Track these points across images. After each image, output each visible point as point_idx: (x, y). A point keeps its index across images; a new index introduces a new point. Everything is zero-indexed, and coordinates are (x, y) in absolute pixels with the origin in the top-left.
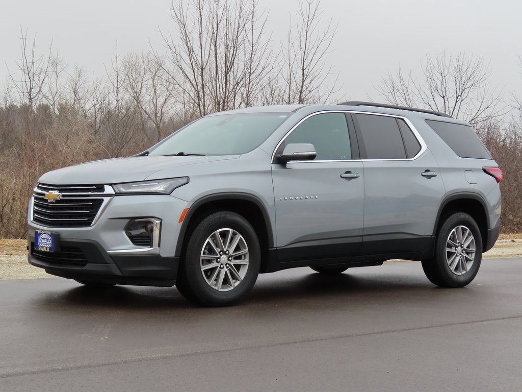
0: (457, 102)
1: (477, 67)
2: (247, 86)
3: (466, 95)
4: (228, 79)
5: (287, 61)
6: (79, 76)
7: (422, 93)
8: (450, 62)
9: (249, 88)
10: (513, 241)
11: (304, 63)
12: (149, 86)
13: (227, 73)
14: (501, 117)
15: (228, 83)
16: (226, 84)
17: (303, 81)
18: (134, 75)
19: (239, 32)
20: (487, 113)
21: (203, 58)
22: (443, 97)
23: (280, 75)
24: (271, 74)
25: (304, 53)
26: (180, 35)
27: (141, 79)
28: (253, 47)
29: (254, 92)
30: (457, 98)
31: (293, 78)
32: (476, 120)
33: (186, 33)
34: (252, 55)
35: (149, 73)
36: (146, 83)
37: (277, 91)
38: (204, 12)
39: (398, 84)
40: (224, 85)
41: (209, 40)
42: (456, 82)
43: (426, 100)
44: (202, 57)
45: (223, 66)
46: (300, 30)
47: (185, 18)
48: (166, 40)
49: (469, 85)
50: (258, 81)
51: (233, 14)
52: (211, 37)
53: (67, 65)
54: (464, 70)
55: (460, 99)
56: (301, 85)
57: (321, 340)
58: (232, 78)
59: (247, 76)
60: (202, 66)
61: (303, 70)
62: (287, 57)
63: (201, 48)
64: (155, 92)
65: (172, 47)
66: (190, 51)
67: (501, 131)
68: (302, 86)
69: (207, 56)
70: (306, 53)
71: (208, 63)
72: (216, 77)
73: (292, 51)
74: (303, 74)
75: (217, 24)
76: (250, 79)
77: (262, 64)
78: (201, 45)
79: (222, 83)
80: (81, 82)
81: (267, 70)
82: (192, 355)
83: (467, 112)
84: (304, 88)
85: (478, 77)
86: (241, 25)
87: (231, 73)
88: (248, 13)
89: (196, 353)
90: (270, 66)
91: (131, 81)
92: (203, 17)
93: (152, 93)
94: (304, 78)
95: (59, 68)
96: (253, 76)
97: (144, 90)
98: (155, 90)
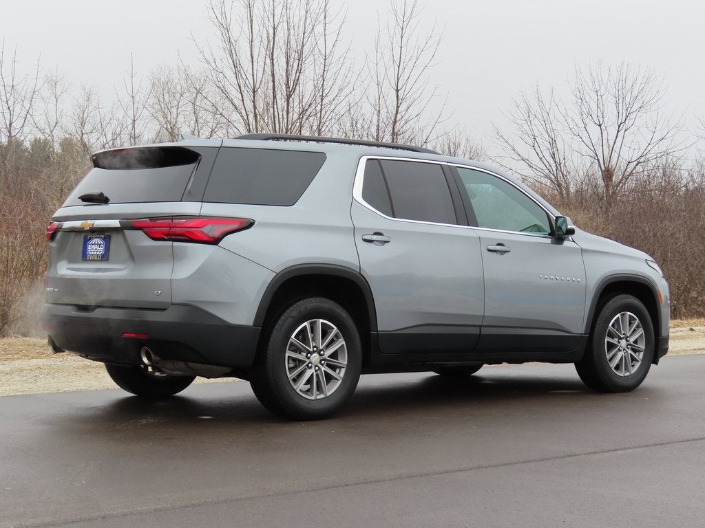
0: (618, 131)
1: (647, 82)
2: (319, 115)
3: (631, 122)
4: (291, 105)
5: (375, 78)
6: (88, 100)
7: (569, 120)
8: (609, 75)
9: (320, 117)
10: (692, 330)
11: (398, 80)
12: (188, 113)
13: (289, 96)
14: (682, 153)
15: (291, 110)
16: (288, 113)
17: (398, 107)
18: (166, 97)
19: (305, 40)
20: (662, 147)
21: (255, 77)
22: (600, 125)
23: (365, 97)
24: (351, 98)
25: (399, 67)
26: (222, 44)
27: (176, 103)
28: (325, 60)
29: (327, 123)
30: (619, 127)
31: (383, 102)
32: (648, 156)
33: (230, 42)
34: (324, 71)
35: (188, 94)
36: (183, 108)
37: (360, 122)
38: (255, 12)
39: (535, 107)
40: (285, 114)
41: (263, 51)
42: (617, 104)
43: (576, 131)
44: (253, 75)
45: (284, 87)
46: (392, 35)
47: (228, 20)
48: (202, 52)
49: (636, 107)
50: (332, 107)
51: (297, 14)
52: (266, 47)
53: (70, 85)
54: (628, 87)
55: (623, 127)
56: (395, 112)
57: (384, 480)
58: (296, 103)
59: (319, 100)
60: (254, 88)
61: (397, 91)
62: (373, 73)
63: (252, 63)
64: (196, 121)
65: (212, 61)
66: (236, 66)
67: (682, 172)
68: (397, 114)
69: (260, 74)
70: (401, 66)
71: (263, 83)
72: (274, 102)
73: (381, 65)
74: (397, 96)
75: (274, 29)
76: (322, 105)
77: (338, 83)
78: (252, 57)
79: (282, 111)
80: (91, 108)
81: (346, 91)
82: (199, 505)
83: (633, 146)
84: (399, 117)
85: (649, 96)
86: (309, 29)
87: (295, 97)
88: (317, 12)
89: (205, 502)
90: (351, 86)
91: (162, 105)
92: (254, 18)
93: (192, 123)
94: (399, 102)
95: (59, 89)
96: (326, 101)
97: (181, 119)
98: (196, 118)
